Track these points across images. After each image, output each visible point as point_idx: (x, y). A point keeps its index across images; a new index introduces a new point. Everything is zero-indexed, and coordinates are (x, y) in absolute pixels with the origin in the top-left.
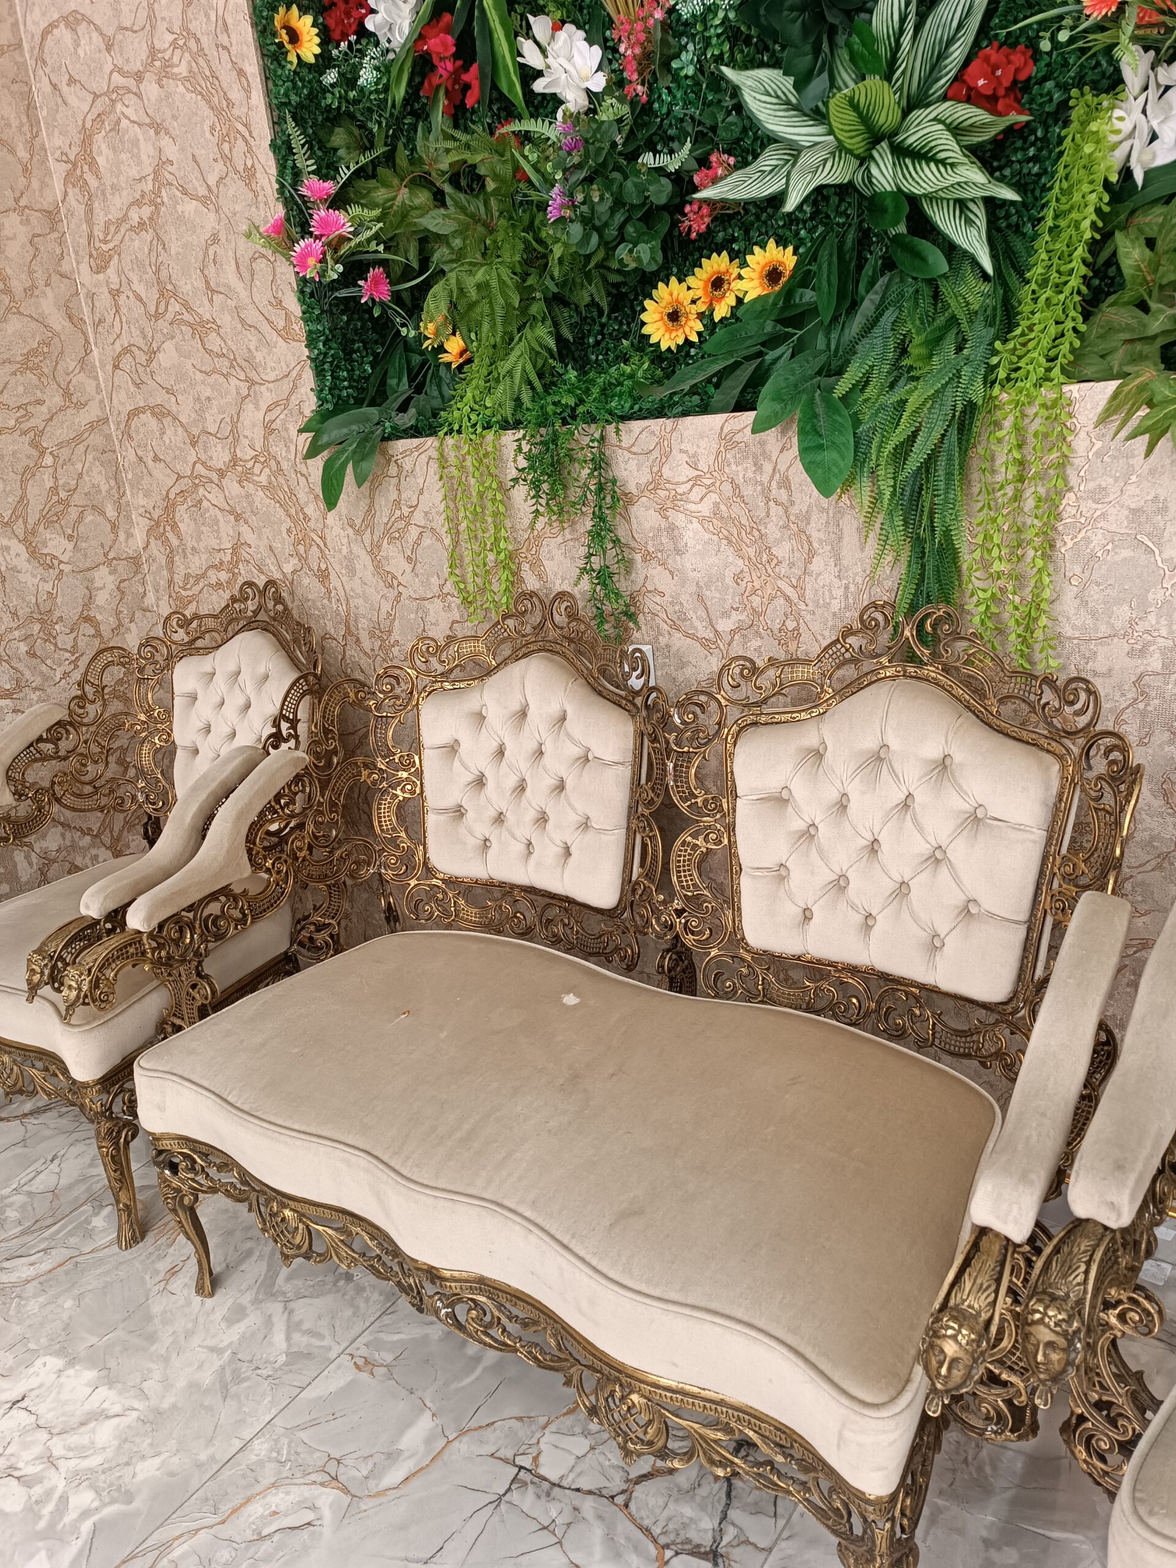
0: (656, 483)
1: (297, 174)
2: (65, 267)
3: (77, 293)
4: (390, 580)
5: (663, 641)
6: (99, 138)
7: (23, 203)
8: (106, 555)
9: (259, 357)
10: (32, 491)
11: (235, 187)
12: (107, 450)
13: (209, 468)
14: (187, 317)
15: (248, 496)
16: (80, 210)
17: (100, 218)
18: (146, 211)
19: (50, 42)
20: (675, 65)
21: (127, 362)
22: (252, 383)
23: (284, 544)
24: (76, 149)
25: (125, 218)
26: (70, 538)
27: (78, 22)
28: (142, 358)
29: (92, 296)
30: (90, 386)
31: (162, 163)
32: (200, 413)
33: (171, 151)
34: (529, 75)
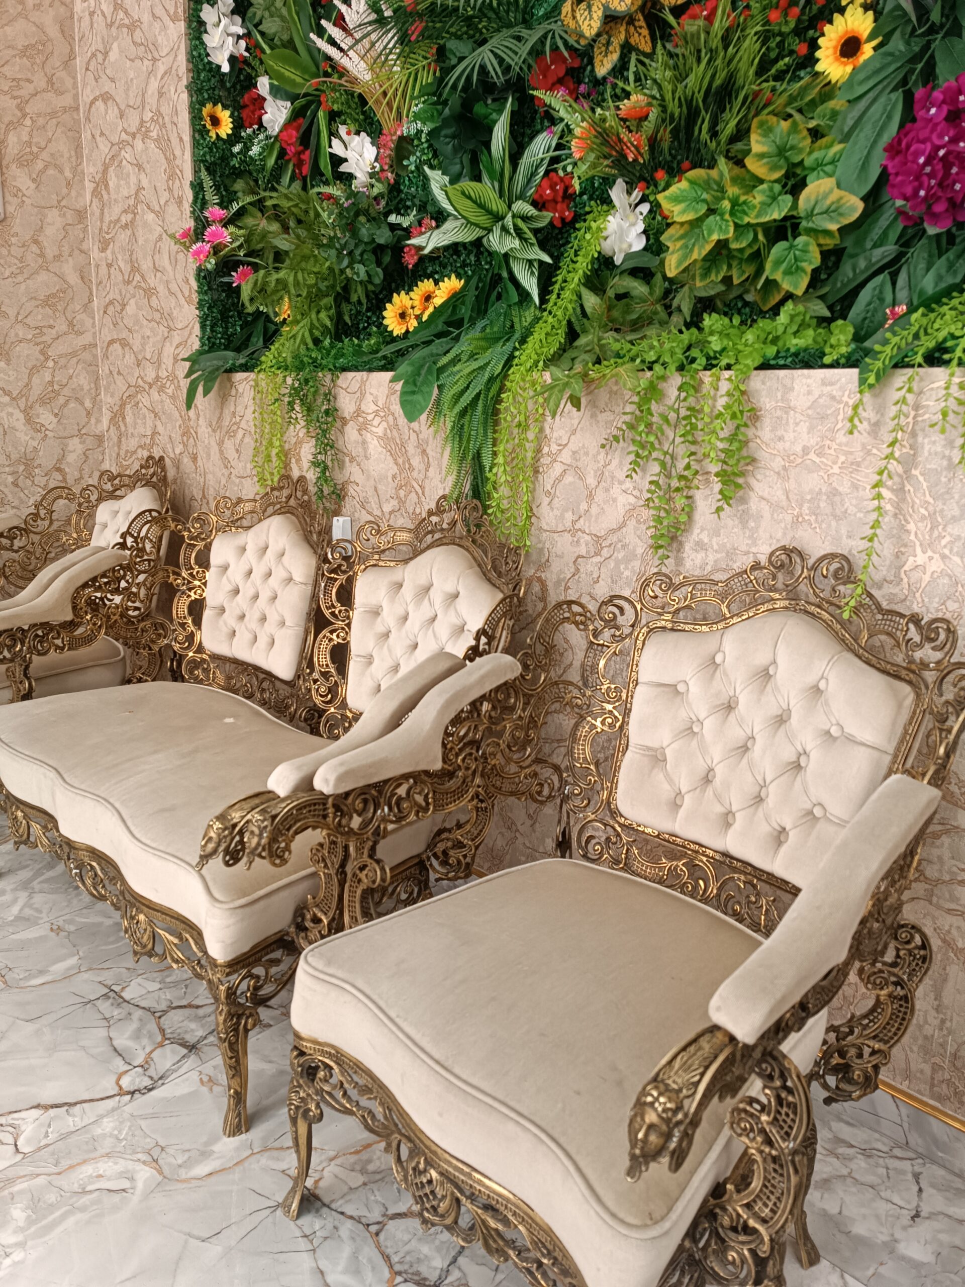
0: (358, 412)
1: (204, 204)
2: (84, 246)
3: (90, 264)
4: (226, 463)
5: (357, 515)
6: (111, 169)
7: (63, 204)
8: (79, 431)
9: (175, 313)
10: (36, 380)
11: (172, 209)
12: (93, 365)
13: (145, 382)
14: (143, 285)
15: (162, 401)
16: (97, 212)
17: (107, 219)
18: (130, 217)
19: (93, 109)
20: (405, 163)
21: (111, 310)
22: (170, 329)
23: (177, 436)
24: (100, 175)
25: (118, 220)
26: (56, 415)
27: (108, 99)
28: (119, 308)
29: (97, 266)
30: (88, 322)
31: (140, 189)
32: (143, 345)
33: (145, 182)
34: (337, 161)
